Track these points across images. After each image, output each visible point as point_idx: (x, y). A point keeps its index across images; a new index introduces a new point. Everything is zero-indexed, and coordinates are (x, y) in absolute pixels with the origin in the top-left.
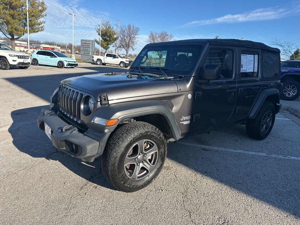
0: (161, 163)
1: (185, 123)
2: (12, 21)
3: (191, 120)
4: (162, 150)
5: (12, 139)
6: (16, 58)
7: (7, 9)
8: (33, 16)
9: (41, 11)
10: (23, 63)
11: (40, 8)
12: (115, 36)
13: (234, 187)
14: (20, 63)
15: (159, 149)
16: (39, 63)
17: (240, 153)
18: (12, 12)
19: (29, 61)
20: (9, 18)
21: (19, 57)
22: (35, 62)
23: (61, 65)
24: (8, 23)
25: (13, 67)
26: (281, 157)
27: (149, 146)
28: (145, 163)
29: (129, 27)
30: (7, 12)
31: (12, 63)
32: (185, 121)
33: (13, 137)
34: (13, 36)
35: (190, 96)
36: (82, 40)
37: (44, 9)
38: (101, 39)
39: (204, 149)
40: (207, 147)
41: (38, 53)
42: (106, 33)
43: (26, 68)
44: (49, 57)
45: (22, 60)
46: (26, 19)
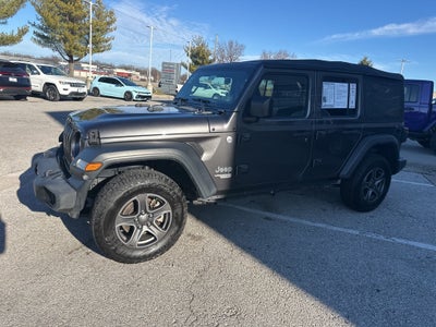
0: (176, 228)
1: (223, 176)
2: (70, 37)
3: (233, 173)
4: (179, 211)
5: (18, 187)
6: (68, 86)
7: (65, 21)
8: (98, 30)
9: (109, 24)
10: (77, 93)
11: (108, 19)
12: (211, 58)
13: (279, 272)
14: (72, 93)
15: (173, 208)
16: (101, 93)
17: (319, 228)
18: (71, 25)
19: (85, 90)
20: (67, 33)
21: (72, 85)
22: (95, 92)
23: (128, 96)
24: (65, 40)
25: (63, 98)
26: (382, 237)
27: (158, 204)
28: (152, 227)
29: (231, 44)
30: (65, 25)
31: (62, 92)
32: (224, 174)
33: (21, 185)
34: (71, 57)
35: (229, 139)
36: (164, 63)
37: (113, 21)
38: (190, 61)
39: (267, 218)
40: (273, 216)
41: (101, 80)
42: (198, 54)
43: (80, 99)
44: (113, 86)
45: (75, 89)
46: (88, 34)
